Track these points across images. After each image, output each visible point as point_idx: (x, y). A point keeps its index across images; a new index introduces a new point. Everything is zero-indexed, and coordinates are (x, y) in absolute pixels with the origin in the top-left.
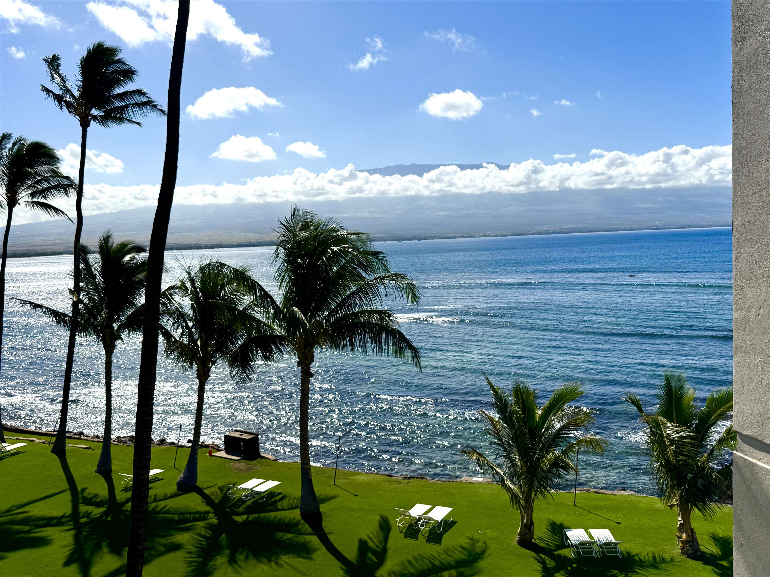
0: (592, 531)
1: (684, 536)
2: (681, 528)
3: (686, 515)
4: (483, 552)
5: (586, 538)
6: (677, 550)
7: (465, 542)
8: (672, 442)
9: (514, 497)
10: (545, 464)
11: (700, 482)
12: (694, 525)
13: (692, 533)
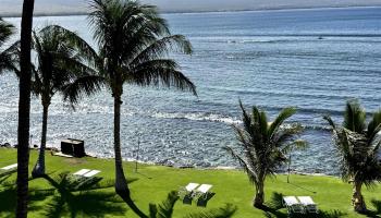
0: (299, 198)
1: (357, 200)
2: (355, 195)
3: (358, 187)
4: (234, 211)
5: (296, 202)
6: (352, 209)
7: (223, 206)
8: (353, 143)
9: (253, 178)
10: (272, 158)
11: (369, 167)
12: (363, 193)
13: (361, 198)
